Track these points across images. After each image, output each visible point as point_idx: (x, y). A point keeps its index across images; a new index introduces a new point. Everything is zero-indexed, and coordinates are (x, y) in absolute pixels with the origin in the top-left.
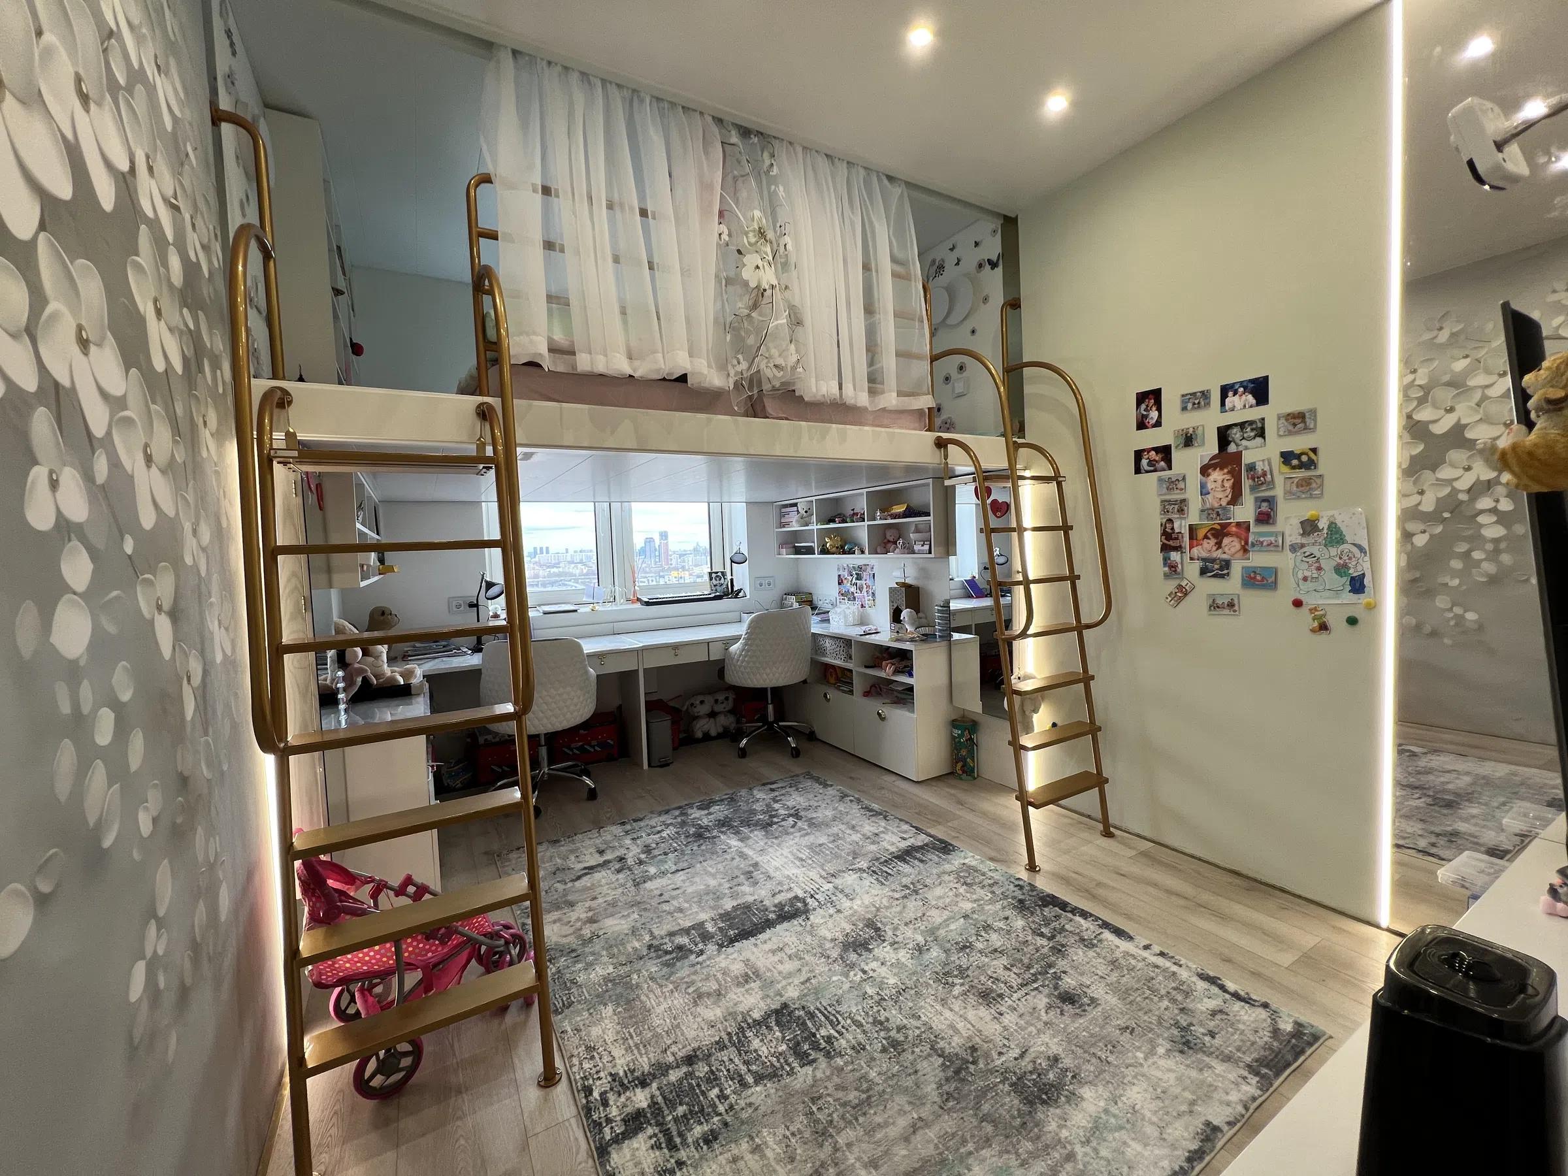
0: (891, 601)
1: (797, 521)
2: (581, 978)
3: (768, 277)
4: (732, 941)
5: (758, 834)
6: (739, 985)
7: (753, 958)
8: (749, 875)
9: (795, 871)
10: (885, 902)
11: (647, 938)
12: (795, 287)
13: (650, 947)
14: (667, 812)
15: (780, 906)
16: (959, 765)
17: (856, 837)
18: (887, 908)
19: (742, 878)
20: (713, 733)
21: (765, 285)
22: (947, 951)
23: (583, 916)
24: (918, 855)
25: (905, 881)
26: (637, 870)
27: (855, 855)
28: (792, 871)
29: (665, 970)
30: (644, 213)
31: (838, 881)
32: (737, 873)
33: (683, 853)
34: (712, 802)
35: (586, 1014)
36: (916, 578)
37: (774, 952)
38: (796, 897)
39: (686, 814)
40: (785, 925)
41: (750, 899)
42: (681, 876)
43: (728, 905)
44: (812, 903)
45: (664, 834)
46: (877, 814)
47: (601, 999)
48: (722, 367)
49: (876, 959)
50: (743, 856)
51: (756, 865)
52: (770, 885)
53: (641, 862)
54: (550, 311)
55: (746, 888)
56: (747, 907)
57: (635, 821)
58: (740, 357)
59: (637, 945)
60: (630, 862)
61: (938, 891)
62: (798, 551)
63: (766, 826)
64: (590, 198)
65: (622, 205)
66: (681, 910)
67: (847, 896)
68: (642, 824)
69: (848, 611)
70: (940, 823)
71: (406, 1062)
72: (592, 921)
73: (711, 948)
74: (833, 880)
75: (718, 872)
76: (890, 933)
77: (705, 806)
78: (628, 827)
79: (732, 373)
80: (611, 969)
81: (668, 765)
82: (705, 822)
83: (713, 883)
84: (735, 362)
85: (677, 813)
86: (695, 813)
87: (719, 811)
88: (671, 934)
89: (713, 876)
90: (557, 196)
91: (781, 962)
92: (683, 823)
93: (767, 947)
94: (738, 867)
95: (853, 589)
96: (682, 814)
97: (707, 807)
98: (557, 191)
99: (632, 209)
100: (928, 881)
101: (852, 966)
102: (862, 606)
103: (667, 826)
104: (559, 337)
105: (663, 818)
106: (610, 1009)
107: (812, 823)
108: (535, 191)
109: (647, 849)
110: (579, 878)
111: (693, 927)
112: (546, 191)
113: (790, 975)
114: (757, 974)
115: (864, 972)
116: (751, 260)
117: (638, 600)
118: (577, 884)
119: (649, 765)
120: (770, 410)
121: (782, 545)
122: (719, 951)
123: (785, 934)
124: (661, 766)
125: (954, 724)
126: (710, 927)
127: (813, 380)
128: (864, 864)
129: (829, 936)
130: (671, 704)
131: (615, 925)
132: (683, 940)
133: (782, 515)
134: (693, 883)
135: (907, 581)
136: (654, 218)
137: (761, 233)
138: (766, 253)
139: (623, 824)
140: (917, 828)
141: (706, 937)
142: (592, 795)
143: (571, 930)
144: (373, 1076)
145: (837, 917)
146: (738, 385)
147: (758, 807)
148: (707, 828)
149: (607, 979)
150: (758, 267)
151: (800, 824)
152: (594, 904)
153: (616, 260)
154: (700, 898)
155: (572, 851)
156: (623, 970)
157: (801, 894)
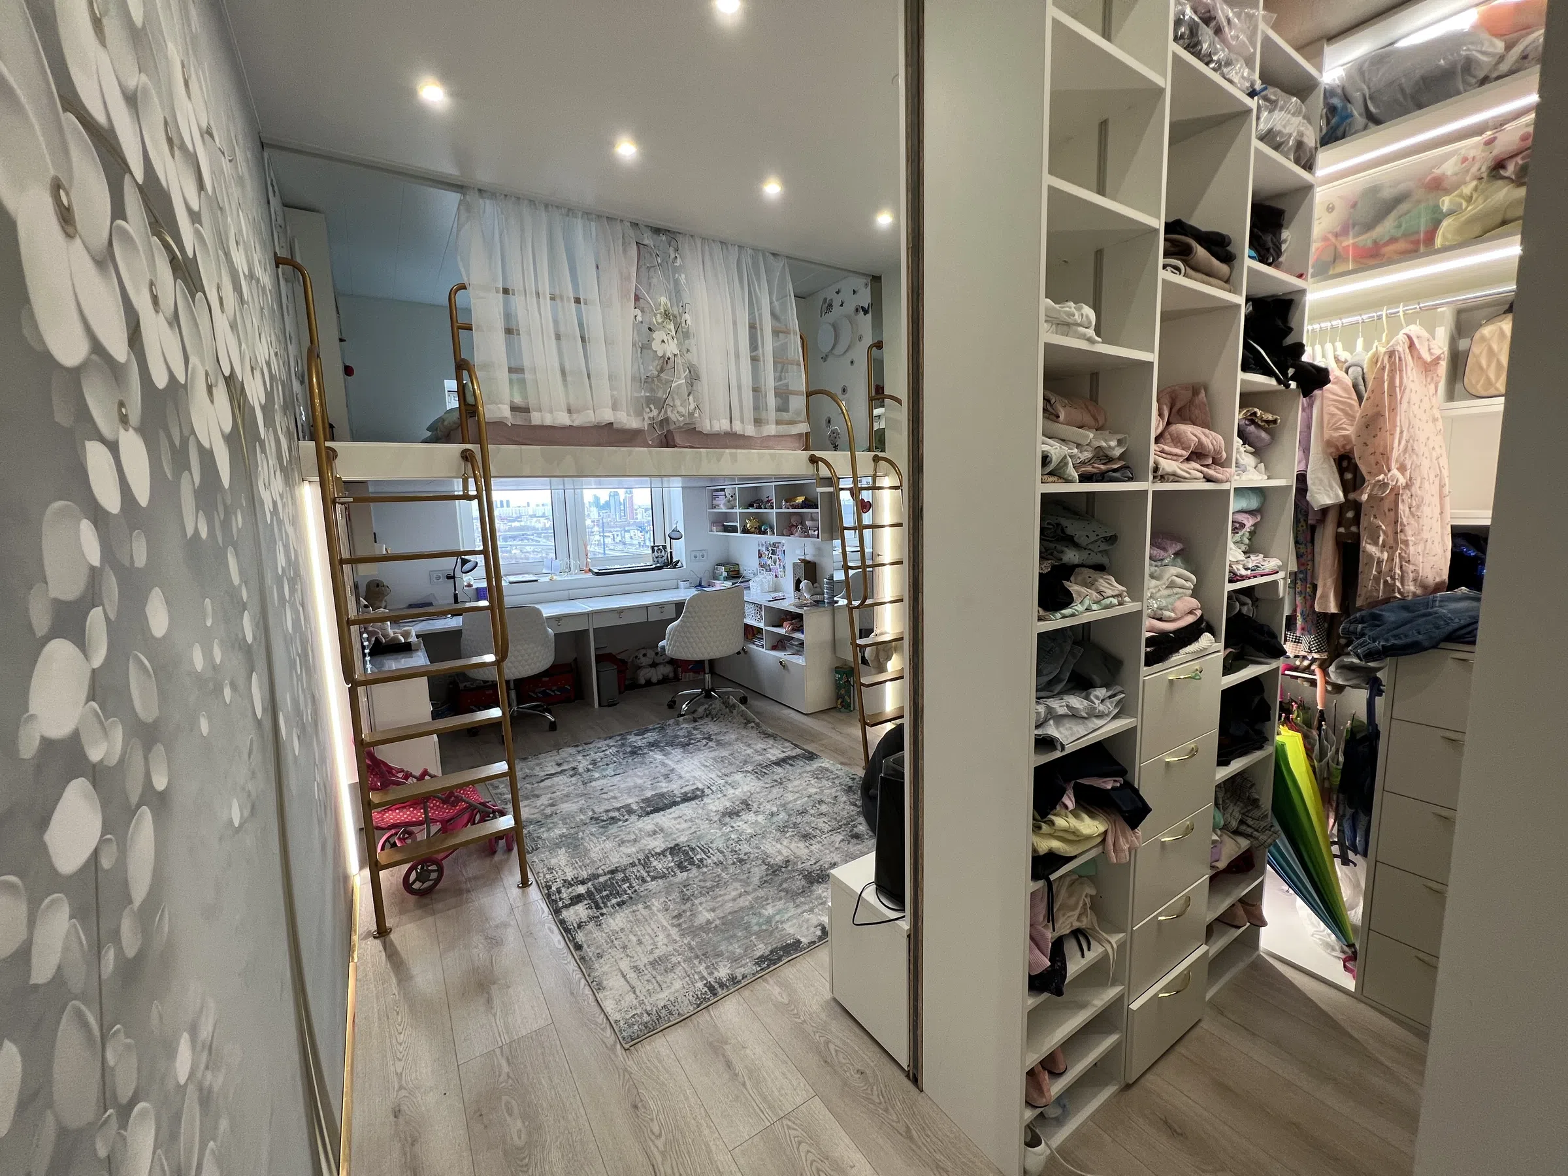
0: (795, 574)
1: (724, 504)
2: (545, 836)
3: (672, 348)
4: (648, 814)
5: (677, 753)
6: (649, 835)
7: (660, 822)
8: (666, 776)
9: (700, 773)
10: (758, 790)
11: (590, 813)
12: (694, 349)
13: (591, 818)
14: (610, 738)
15: (685, 794)
16: (840, 701)
17: (749, 751)
18: (758, 793)
19: (661, 778)
20: (654, 680)
21: (669, 354)
22: (789, 815)
23: (546, 803)
24: (791, 762)
25: (775, 777)
26: (586, 775)
27: (745, 762)
28: (697, 773)
29: (601, 830)
30: (577, 301)
31: (729, 779)
32: (658, 775)
33: (620, 764)
34: (648, 730)
35: (547, 853)
36: (814, 556)
37: (675, 819)
38: (697, 789)
39: (626, 739)
40: (686, 804)
41: (665, 790)
42: (618, 778)
43: (649, 794)
44: (707, 791)
45: (607, 752)
46: (769, 736)
47: (558, 846)
48: (639, 413)
49: (742, 820)
50: (664, 764)
51: (672, 770)
52: (680, 782)
53: (589, 770)
54: (511, 381)
55: (663, 784)
56: (662, 795)
57: (586, 744)
58: (652, 406)
59: (582, 817)
60: (581, 770)
61: (796, 783)
62: (727, 529)
63: (684, 746)
64: (538, 294)
65: (562, 298)
66: (615, 798)
67: (733, 787)
68: (591, 746)
69: (764, 580)
70: (813, 742)
71: (434, 875)
72: (552, 805)
73: (634, 818)
74: (725, 778)
75: (644, 774)
76: (755, 805)
77: (641, 733)
78: (580, 748)
79: (646, 418)
80: (565, 831)
81: (615, 705)
82: (640, 744)
83: (639, 781)
84: (648, 410)
85: (618, 738)
86: (632, 738)
87: (651, 737)
88: (607, 811)
89: (641, 777)
90: (513, 294)
91: (679, 824)
92: (623, 745)
93: (670, 816)
94: (659, 772)
95: (769, 562)
96: (622, 739)
97: (643, 734)
98: (513, 290)
99: (568, 298)
100: (792, 777)
101: (725, 825)
102: (776, 576)
103: (610, 747)
104: (518, 400)
105: (607, 742)
106: (563, 850)
107: (719, 743)
108: (497, 292)
109: (594, 762)
110: (543, 781)
111: (622, 807)
112: (506, 291)
113: (683, 830)
114: (662, 830)
115: (732, 827)
116: (658, 335)
117: (590, 570)
118: (542, 784)
119: (600, 705)
120: (678, 440)
121: (713, 523)
122: (638, 820)
123: (686, 809)
124: (609, 706)
125: (837, 670)
126: (635, 807)
127: (708, 421)
128: (750, 768)
129: (714, 809)
130: (619, 657)
131: (566, 807)
132: (616, 814)
133: (714, 498)
134: (625, 782)
135: (807, 558)
136: (586, 304)
137: (666, 315)
138: (670, 331)
139: (577, 746)
140: (795, 745)
141: (630, 812)
142: (553, 727)
143: (537, 811)
144: (414, 882)
145: (722, 799)
146: (651, 426)
147: (680, 733)
148: (640, 748)
149: (561, 836)
150: (663, 341)
151: (710, 744)
152: (553, 795)
153: (558, 337)
154: (629, 791)
155: (538, 765)
156: (572, 831)
157: (700, 786)
